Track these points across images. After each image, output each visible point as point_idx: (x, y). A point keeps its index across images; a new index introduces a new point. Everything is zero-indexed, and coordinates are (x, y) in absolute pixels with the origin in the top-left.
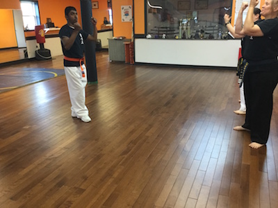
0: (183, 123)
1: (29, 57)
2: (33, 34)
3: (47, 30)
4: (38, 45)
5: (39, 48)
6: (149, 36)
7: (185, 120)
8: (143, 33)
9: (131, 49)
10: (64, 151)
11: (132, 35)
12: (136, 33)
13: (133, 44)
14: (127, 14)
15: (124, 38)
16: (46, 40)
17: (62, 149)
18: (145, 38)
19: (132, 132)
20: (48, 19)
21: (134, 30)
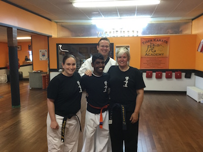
6: (61, 70)
8: (56, 68)
9: (47, 79)
11: (48, 70)
12: (51, 68)
13: (49, 76)
14: (44, 55)
15: (41, 71)
18: (58, 71)
21: (49, 66)
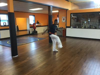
0: (85, 61)
1: (30, 33)
2: (32, 26)
3: (37, 24)
5: (34, 30)
6: (72, 27)
7: (86, 60)
8: (69, 26)
9: (65, 31)
10: (40, 68)
11: (65, 27)
12: (67, 26)
14: (64, 20)
15: (62, 28)
16: (36, 28)
17: (39, 67)
18: (70, 28)
19: (64, 63)
20: (37, 21)
21: (66, 25)
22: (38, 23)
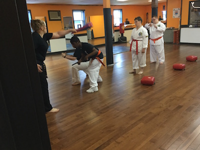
1: (115, 41)
2: (118, 28)
3: (125, 26)
4: (120, 34)
5: (121, 36)
6: (191, 26)
8: (187, 24)
11: (179, 26)
12: (182, 24)
13: (179, 32)
14: (176, 13)
15: (173, 28)
16: (125, 31)
18: (188, 27)
20: (126, 19)
21: (180, 23)
22: (128, 23)
